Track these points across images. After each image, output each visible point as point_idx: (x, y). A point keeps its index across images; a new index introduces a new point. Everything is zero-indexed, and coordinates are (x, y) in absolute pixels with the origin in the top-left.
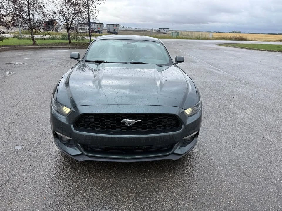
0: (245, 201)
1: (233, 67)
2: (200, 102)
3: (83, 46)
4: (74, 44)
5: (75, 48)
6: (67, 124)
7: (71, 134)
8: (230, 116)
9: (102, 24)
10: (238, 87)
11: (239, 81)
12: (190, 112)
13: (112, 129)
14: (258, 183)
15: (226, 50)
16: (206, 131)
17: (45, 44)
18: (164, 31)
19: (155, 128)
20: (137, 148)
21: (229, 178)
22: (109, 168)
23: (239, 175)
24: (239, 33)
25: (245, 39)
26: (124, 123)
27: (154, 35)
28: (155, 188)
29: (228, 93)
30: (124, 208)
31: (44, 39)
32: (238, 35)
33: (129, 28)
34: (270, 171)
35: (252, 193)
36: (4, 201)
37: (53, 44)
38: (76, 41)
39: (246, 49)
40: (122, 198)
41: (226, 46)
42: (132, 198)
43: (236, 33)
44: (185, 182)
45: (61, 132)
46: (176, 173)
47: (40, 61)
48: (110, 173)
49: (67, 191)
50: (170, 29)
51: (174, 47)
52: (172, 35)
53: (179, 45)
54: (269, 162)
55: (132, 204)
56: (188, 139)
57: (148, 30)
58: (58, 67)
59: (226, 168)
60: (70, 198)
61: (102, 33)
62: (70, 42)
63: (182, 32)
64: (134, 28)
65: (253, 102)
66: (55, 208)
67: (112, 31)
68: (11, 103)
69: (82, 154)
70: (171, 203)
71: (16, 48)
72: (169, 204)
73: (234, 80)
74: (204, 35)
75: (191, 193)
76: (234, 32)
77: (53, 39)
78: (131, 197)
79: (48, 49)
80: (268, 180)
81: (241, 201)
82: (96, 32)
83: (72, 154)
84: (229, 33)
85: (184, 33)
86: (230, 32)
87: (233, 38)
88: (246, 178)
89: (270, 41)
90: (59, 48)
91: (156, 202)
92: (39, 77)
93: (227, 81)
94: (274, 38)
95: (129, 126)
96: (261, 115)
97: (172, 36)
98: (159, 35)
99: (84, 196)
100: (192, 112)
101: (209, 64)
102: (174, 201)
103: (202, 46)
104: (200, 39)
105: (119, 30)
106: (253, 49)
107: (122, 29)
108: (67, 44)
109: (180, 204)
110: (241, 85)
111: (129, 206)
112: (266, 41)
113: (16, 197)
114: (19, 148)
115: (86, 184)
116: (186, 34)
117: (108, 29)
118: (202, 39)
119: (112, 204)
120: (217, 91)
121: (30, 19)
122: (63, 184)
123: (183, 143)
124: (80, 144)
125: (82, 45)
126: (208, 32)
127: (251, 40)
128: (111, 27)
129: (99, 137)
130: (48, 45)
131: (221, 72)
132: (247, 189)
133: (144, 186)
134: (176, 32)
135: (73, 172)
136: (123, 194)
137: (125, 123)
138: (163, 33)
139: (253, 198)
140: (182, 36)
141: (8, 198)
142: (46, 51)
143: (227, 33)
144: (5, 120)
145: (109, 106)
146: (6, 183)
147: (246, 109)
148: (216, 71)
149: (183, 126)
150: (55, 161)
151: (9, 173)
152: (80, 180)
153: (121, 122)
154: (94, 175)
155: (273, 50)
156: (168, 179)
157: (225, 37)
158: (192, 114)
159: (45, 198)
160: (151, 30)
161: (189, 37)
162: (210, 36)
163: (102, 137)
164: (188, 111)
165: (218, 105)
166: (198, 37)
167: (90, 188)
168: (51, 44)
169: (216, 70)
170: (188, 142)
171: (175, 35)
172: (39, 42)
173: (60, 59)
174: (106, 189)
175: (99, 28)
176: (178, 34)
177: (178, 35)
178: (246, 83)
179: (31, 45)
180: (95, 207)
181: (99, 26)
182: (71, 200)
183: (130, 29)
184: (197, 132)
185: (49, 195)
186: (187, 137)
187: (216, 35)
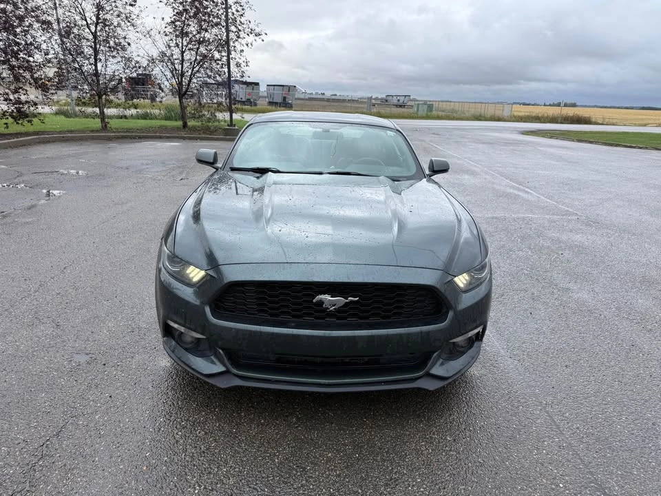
0: (593, 484)
1: (561, 185)
2: (487, 260)
3: (215, 133)
4: (194, 129)
5: (196, 139)
6: (196, 305)
7: (204, 327)
8: (556, 296)
9: (257, 84)
10: (571, 231)
11: (574, 217)
12: (465, 282)
13: (294, 316)
14: (621, 446)
15: (542, 146)
16: (500, 328)
17: (128, 130)
18: (399, 100)
19: (388, 317)
20: (347, 360)
21: (555, 433)
22: (284, 407)
23: (578, 428)
24: (574, 105)
25: (587, 121)
26: (321, 303)
27: (375, 110)
28: (387, 452)
29: (550, 244)
30: (320, 493)
31: (125, 117)
32: (570, 112)
33: (317, 93)
34: (648, 419)
35: (608, 467)
36: (57, 472)
37: (148, 129)
38: (197, 124)
39: (591, 142)
40: (315, 471)
41: (543, 136)
42: (338, 473)
43: (566, 105)
44: (455, 440)
45: (182, 322)
46: (433, 420)
47: (118, 167)
48: (287, 416)
49: (193, 453)
50: (411, 98)
51: (422, 138)
52: (418, 110)
53: (434, 134)
54: (646, 401)
55: (338, 485)
56: (460, 344)
57: (361, 98)
58: (159, 180)
59: (547, 412)
60: (199, 470)
61: (256, 105)
62: (185, 125)
63: (440, 103)
64: (328, 94)
65: (608, 266)
66: (169, 491)
67: (279, 100)
68: (59, 260)
69: (227, 372)
70: (424, 486)
71: (63, 137)
72: (419, 487)
73: (563, 215)
74: (490, 111)
75: (470, 464)
76: (560, 103)
77: (145, 116)
78: (335, 471)
79: (136, 140)
80: (644, 441)
81: (583, 486)
82: (243, 103)
83: (205, 373)
84: (550, 105)
85: (444, 106)
86: (552, 103)
87: (558, 117)
88: (592, 434)
90: (160, 138)
91: (392, 483)
92: (118, 204)
93: (547, 217)
94: (655, 120)
95: (330, 311)
96: (626, 294)
97: (417, 114)
98: (387, 110)
99: (231, 467)
100: (470, 283)
101: (503, 176)
102: (432, 482)
103: (487, 136)
104: (483, 118)
105: (296, 99)
106: (606, 144)
107: (302, 96)
108: (178, 129)
109: (444, 488)
110: (579, 225)
111: (331, 490)
112: (635, 125)
113: (81, 466)
114: (83, 359)
115: (235, 439)
116: (448, 108)
117: (270, 95)
118: (486, 119)
119: (292, 485)
120: (523, 238)
121: (97, 74)
122: (184, 439)
123: (451, 353)
124: (222, 350)
125: (212, 133)
126: (502, 103)
127: (600, 122)
128: (278, 92)
129: (265, 333)
130: (136, 132)
131: (533, 196)
132: (595, 457)
133: (362, 447)
134: (425, 103)
135: (203, 413)
136: (316, 464)
137: (323, 303)
138: (396, 105)
139: (611, 479)
140: (440, 114)
141: (65, 465)
142: (132, 145)
143: (545, 105)
144: (49, 298)
145: (288, 265)
146: (58, 435)
147: (592, 281)
148: (520, 194)
149: (451, 314)
150: (162, 389)
151: (63, 413)
152: (221, 431)
153: (314, 301)
154: (252, 420)
155: (654, 146)
156: (417, 434)
157: (540, 115)
158: (470, 288)
159: (145, 468)
160: (368, 98)
161: (455, 115)
162: (506, 113)
163: (273, 334)
164: (461, 280)
165: (527, 270)
166: (478, 114)
167: (242, 449)
168: (141, 130)
169: (519, 190)
170: (461, 349)
171: (423, 111)
172: (114, 123)
173: (163, 163)
174: (278, 451)
175: (249, 94)
176: (430, 107)
177: (429, 111)
178: (592, 223)
179: (97, 131)
180: (256, 489)
181: (249, 90)
182: (202, 473)
183: (321, 96)
184: (480, 329)
185: (154, 461)
186: (459, 340)
187: (520, 112)
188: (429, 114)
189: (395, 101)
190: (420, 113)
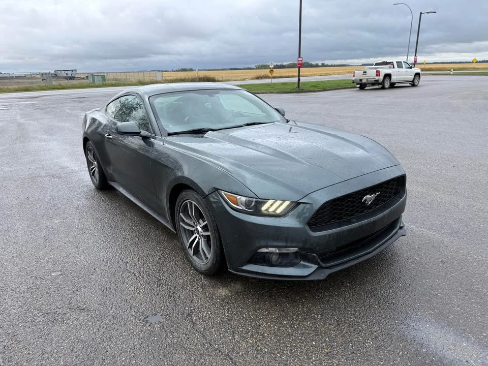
6: (297, 228)
18: (67, 74)
25: (213, 80)
50: (77, 71)
52: (93, 80)
69: (320, 268)
83: (306, 275)
87: (196, 78)
89: (244, 80)
97: (94, 83)
126: (143, 72)
138: (67, 78)
145: (347, 182)
159: (326, 350)
171: (98, 81)
176: (103, 77)
177: (104, 81)
187: (170, 76)
188: (104, 83)
189: (64, 74)
190: (97, 82)
